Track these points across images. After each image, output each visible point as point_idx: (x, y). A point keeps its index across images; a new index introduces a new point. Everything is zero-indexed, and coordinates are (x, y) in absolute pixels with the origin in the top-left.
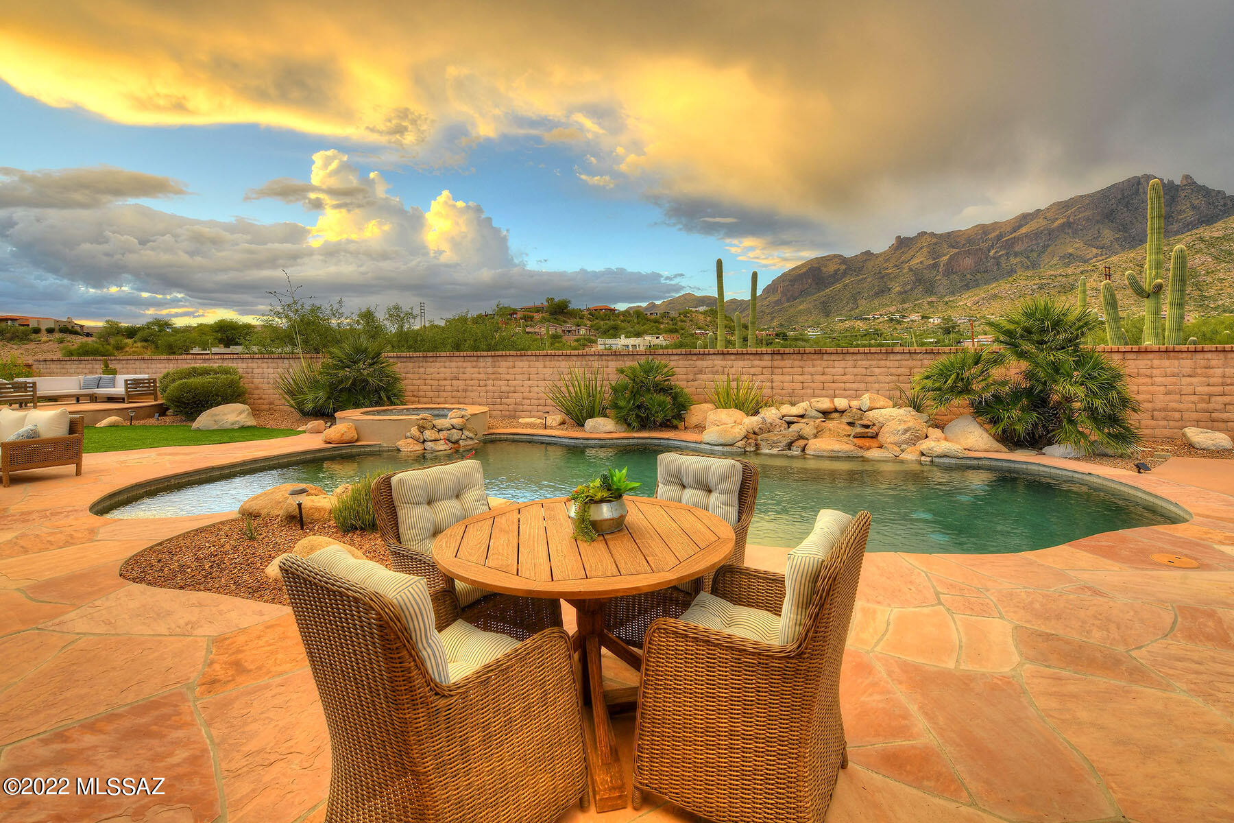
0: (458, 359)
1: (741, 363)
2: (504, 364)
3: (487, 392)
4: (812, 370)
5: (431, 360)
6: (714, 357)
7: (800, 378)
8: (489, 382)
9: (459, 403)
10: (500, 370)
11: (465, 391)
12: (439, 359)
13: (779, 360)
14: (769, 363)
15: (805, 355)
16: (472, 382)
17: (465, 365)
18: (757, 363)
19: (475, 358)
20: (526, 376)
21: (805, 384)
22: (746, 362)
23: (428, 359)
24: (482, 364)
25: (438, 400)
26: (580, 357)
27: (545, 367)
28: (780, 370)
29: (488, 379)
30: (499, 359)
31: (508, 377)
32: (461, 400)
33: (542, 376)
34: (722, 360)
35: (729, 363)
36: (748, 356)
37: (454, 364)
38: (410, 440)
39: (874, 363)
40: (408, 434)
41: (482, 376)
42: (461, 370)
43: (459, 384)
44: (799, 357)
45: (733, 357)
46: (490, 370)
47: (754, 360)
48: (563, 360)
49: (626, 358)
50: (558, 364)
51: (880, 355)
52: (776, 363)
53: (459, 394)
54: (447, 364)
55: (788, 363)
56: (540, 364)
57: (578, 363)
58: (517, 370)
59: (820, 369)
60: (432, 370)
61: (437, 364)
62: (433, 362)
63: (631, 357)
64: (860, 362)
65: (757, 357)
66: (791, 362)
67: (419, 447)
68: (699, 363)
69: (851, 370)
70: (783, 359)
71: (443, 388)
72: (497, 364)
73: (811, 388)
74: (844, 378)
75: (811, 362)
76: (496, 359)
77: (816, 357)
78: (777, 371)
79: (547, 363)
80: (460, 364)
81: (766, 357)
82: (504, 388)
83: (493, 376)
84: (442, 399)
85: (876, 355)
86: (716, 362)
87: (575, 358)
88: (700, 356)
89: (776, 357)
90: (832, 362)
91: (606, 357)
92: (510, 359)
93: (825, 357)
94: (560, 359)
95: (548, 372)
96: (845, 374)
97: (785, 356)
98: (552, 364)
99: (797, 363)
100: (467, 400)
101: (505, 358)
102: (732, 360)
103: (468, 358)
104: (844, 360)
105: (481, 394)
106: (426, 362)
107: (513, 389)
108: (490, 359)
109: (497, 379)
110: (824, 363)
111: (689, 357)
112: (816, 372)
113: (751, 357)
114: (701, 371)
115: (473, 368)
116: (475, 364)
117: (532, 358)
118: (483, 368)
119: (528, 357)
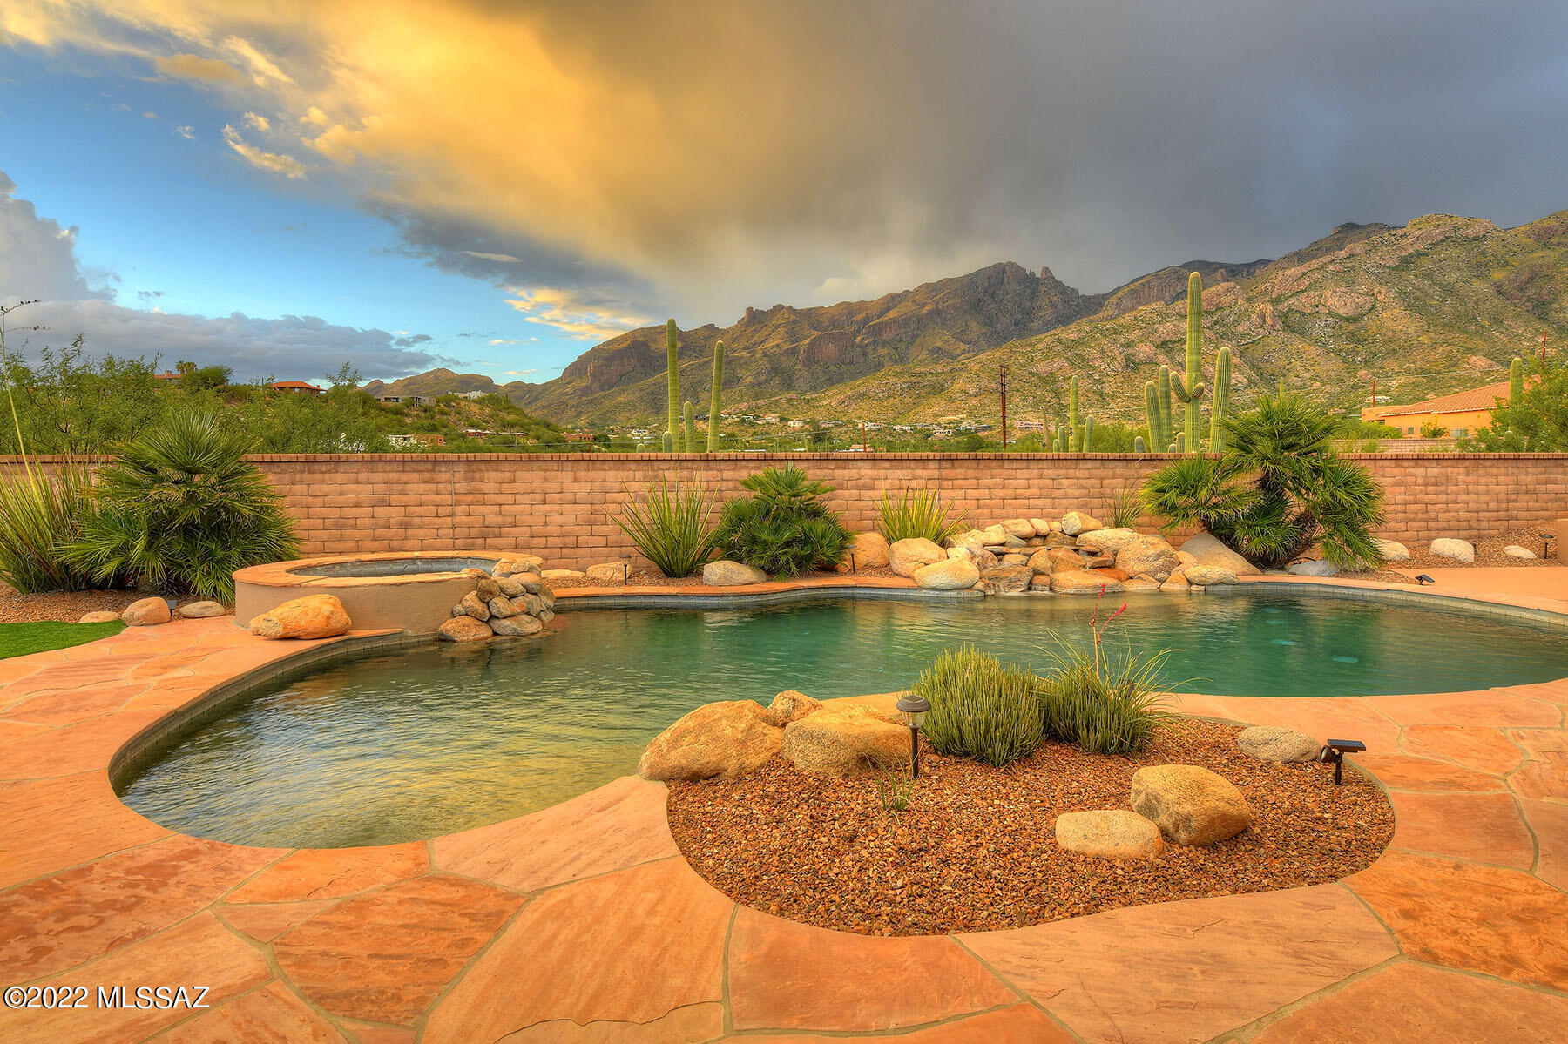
0: (388, 467)
1: (898, 473)
2: (492, 475)
3: (454, 527)
4: (991, 482)
5: (324, 467)
6: (860, 464)
7: (975, 493)
8: (460, 509)
9: (392, 550)
10: (485, 487)
11: (405, 526)
12: (343, 467)
13: (950, 468)
14: (936, 473)
15: (982, 461)
16: (421, 510)
17: (404, 477)
18: (919, 472)
19: (429, 466)
20: (538, 497)
21: (982, 502)
22: (905, 472)
23: (317, 467)
24: (444, 476)
25: (341, 546)
26: (642, 464)
27: (576, 480)
28: (950, 483)
29: (457, 503)
30: (483, 466)
31: (500, 498)
32: (395, 544)
33: (570, 497)
34: (871, 469)
35: (882, 473)
36: (908, 463)
37: (379, 477)
38: (466, 620)
39: (1062, 472)
40: (459, 608)
41: (446, 498)
42: (397, 487)
43: (394, 514)
44: (974, 464)
45: (887, 464)
46: (461, 487)
47: (916, 468)
48: (610, 469)
49: (723, 466)
50: (598, 475)
51: (1069, 463)
52: (945, 473)
53: (390, 533)
54: (363, 476)
55: (960, 472)
56: (566, 476)
57: (639, 475)
58: (517, 487)
59: (999, 481)
60: (325, 488)
61: (340, 477)
62: (329, 472)
63: (732, 465)
64: (1046, 472)
65: (920, 464)
66: (963, 471)
67: (485, 632)
68: (838, 473)
69: (1036, 482)
70: (953, 468)
71: (352, 522)
72: (477, 475)
73: (987, 506)
74: (1028, 491)
75: (988, 472)
76: (474, 466)
77: (994, 464)
78: (945, 483)
79: (581, 474)
80: (393, 476)
81: (932, 465)
82: (492, 520)
83: (469, 498)
84: (351, 544)
85: (1065, 462)
86: (863, 472)
87: (633, 466)
88: (840, 462)
89: (944, 464)
90: (1014, 472)
91: (690, 464)
92: (507, 466)
93: (1006, 465)
94: (606, 467)
95: (582, 490)
96: (1029, 488)
97: (956, 463)
98: (592, 474)
99: (971, 473)
100: (409, 544)
101: (494, 464)
102: (885, 469)
103: (413, 465)
104: (1027, 468)
105: (442, 531)
106: (310, 472)
107: (509, 520)
108: (461, 468)
109: (477, 503)
110: (1005, 473)
111: (824, 464)
112: (995, 484)
113: (912, 464)
114: (842, 485)
115: (424, 482)
116: (427, 475)
117: (551, 465)
118: (446, 482)
119: (544, 464)
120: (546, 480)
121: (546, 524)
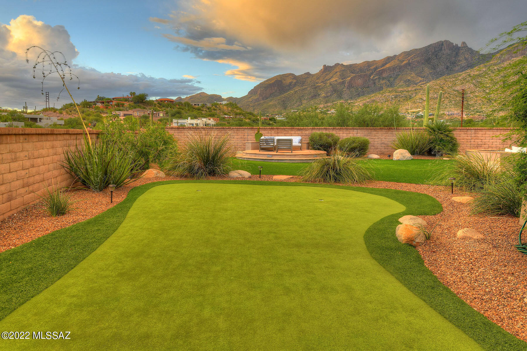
2: (481, 133)
8: (472, 140)
10: (478, 135)
16: (463, 140)
17: (460, 133)
19: (466, 130)
20: (491, 138)
29: (472, 139)
30: (478, 130)
31: (482, 138)
41: (470, 138)
42: (459, 135)
46: (473, 135)
58: (486, 135)
72: (477, 133)
76: (477, 130)
82: (479, 143)
83: (475, 138)
92: (484, 131)
101: (481, 130)
105: (468, 145)
107: (484, 143)
108: (473, 131)
109: (476, 139)
115: (465, 134)
116: (465, 132)
117: (495, 130)
118: (470, 134)
119: (493, 130)
120: (493, 134)
121: (492, 144)
